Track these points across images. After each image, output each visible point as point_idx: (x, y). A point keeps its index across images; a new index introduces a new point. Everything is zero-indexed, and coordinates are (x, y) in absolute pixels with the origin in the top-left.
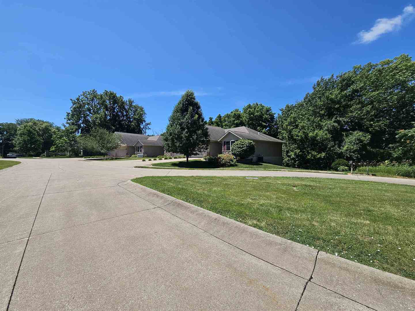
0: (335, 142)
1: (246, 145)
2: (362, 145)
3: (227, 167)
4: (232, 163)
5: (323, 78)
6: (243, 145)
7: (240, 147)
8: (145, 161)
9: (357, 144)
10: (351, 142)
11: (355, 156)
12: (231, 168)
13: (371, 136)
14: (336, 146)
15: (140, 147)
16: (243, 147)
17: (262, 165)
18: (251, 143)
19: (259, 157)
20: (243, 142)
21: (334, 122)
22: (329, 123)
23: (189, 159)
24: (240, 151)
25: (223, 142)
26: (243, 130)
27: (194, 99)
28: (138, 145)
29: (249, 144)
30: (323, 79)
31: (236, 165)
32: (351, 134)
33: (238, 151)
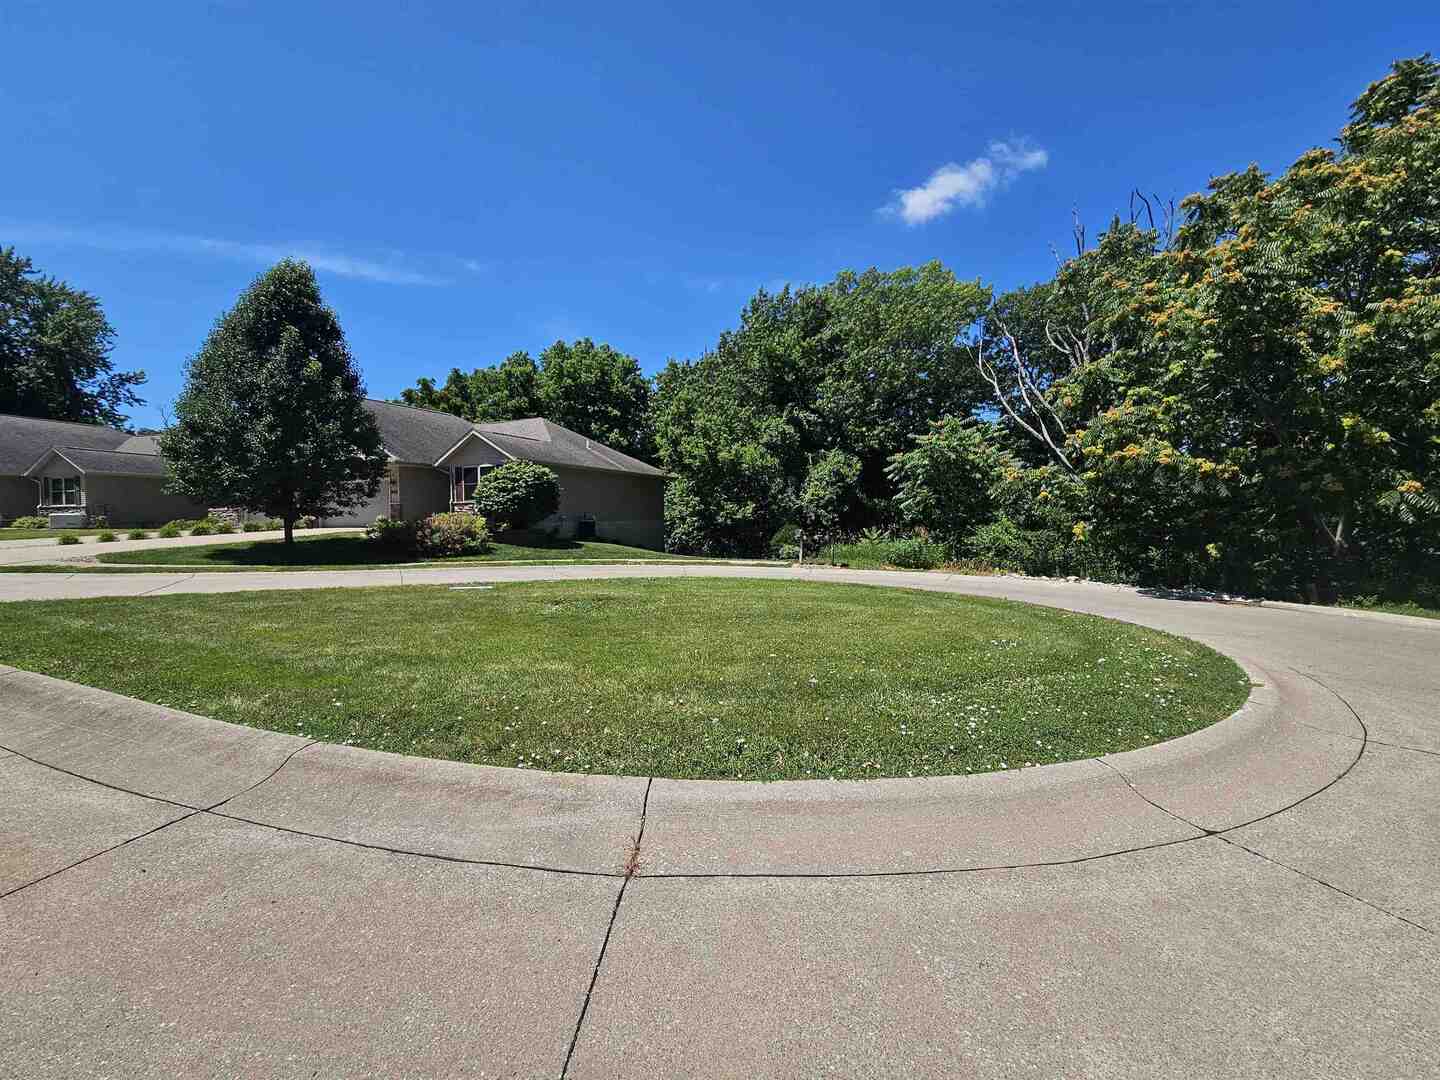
0: (785, 480)
1: (526, 482)
2: (843, 487)
3: (450, 556)
4: (473, 544)
5: (764, 292)
6: (514, 480)
7: (504, 490)
8: (76, 542)
9: (833, 484)
10: (820, 480)
11: (827, 517)
12: (462, 561)
13: (863, 466)
14: (790, 490)
15: (66, 480)
16: (513, 489)
17: (580, 546)
18: (544, 473)
19: (581, 523)
20: (516, 472)
21: (788, 422)
22: (775, 425)
23: (296, 533)
24: (506, 503)
25: (454, 471)
26: (536, 430)
27: (315, 299)
28: (56, 473)
29: (537, 479)
30: (765, 296)
31: (488, 551)
32: (825, 458)
33: (497, 503)
